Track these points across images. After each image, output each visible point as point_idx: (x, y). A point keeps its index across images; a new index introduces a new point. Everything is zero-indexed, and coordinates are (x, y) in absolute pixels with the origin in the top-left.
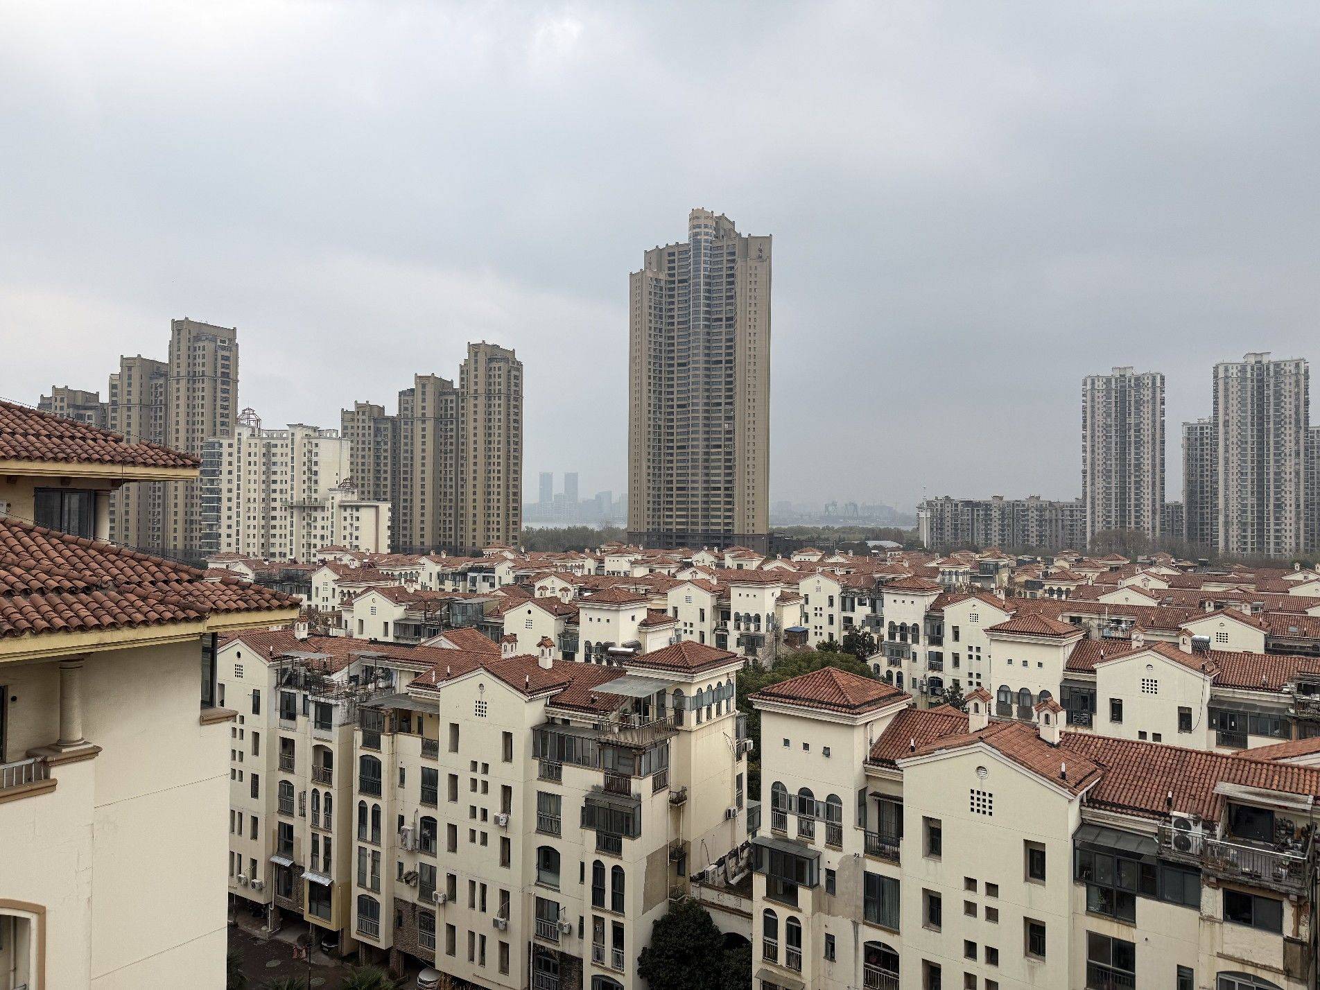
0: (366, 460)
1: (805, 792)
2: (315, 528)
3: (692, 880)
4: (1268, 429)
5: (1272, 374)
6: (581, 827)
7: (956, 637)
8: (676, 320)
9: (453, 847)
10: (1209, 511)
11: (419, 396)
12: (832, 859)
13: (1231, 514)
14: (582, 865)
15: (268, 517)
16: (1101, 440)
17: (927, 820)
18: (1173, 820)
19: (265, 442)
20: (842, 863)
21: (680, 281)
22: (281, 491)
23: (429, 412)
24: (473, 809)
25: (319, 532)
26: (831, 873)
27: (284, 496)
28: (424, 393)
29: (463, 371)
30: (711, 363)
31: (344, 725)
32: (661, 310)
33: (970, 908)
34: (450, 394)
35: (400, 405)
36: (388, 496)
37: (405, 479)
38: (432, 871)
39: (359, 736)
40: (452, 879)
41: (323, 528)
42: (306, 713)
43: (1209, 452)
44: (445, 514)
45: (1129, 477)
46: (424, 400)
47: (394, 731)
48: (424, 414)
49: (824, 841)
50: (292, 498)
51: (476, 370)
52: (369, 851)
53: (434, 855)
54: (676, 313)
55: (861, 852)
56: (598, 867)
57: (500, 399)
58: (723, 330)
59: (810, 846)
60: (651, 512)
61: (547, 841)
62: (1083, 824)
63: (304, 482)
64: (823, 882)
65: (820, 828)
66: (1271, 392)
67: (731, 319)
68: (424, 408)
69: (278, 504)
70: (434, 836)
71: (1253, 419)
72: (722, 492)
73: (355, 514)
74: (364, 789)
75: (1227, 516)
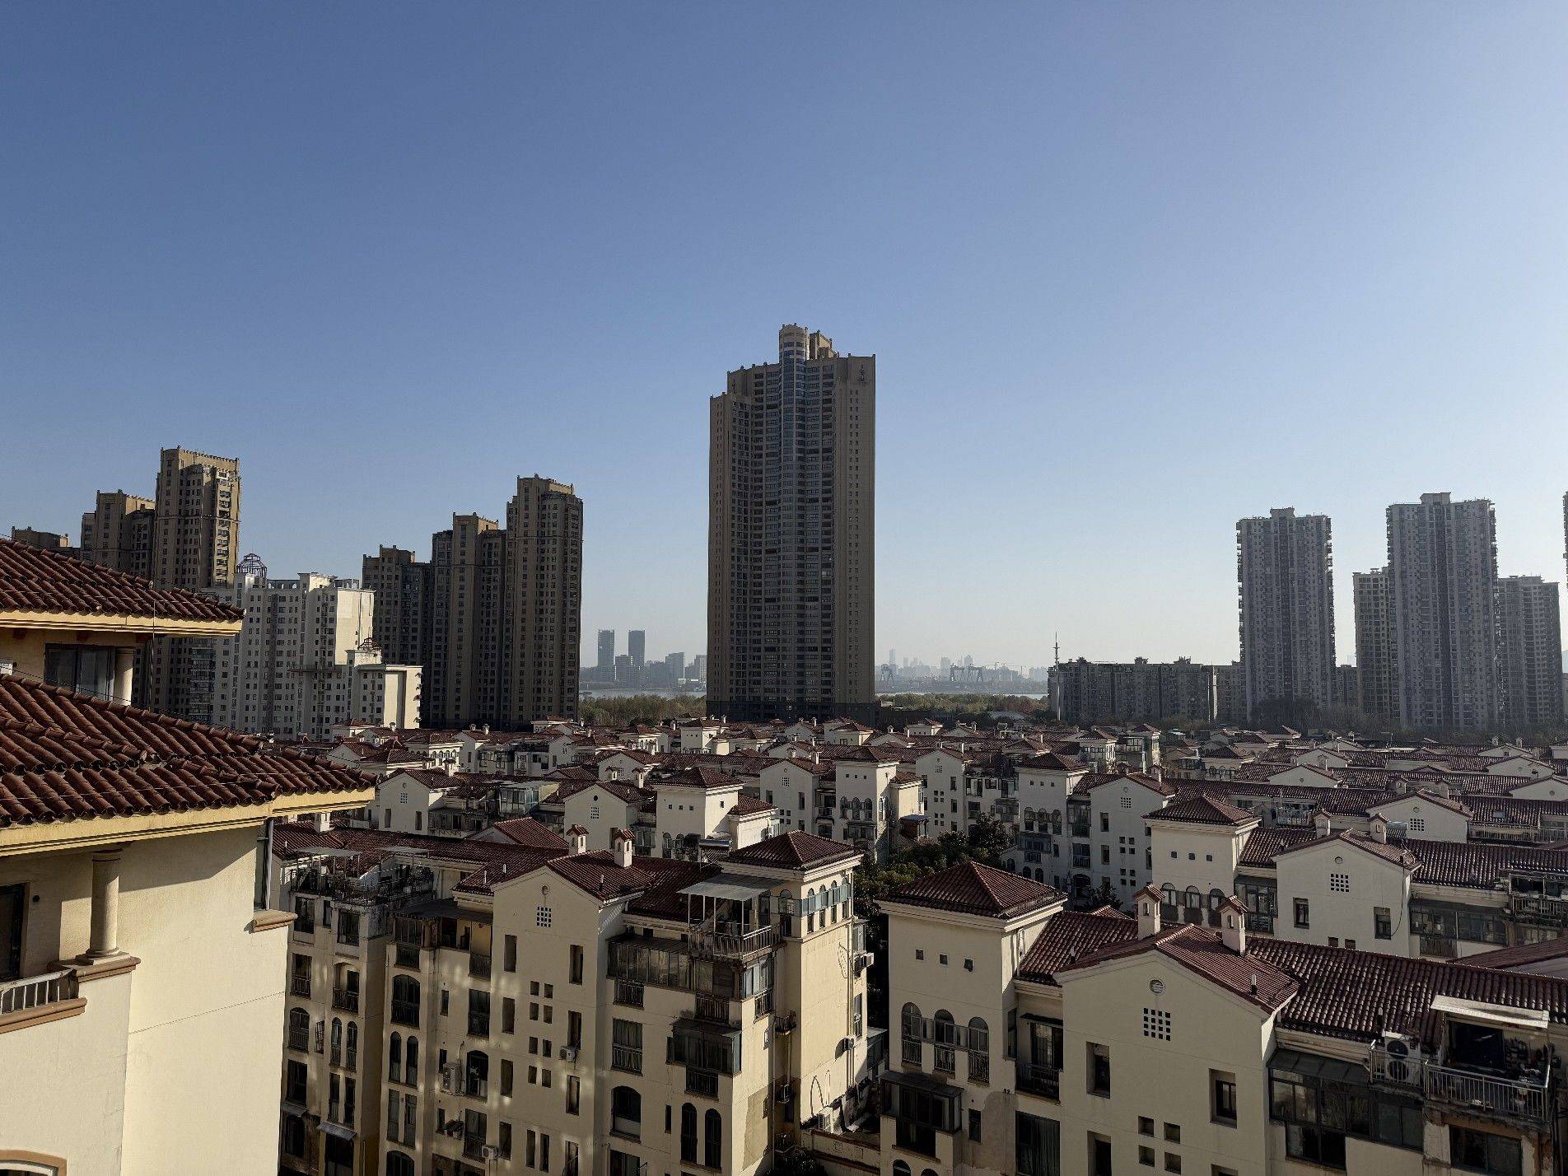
0: (392, 616)
1: (944, 1017)
2: (329, 698)
3: (803, 1127)
4: (1452, 582)
5: (1453, 516)
6: (668, 1062)
7: (1105, 827)
8: (764, 452)
9: (508, 1088)
10: (1387, 675)
11: (457, 541)
12: (977, 1097)
13: (1413, 680)
14: (669, 1109)
15: (271, 686)
16: (1259, 593)
17: (1092, 1046)
18: (1386, 1042)
19: (270, 594)
20: (990, 1100)
21: (769, 407)
22: (289, 653)
23: (470, 559)
24: (534, 1041)
25: (333, 703)
26: (975, 1116)
27: (291, 659)
28: (463, 537)
29: (512, 510)
30: (805, 501)
31: (374, 937)
32: (746, 439)
33: (1147, 1157)
34: (495, 536)
35: (434, 551)
36: (418, 658)
37: (438, 639)
38: (481, 1120)
39: (392, 951)
40: (506, 1129)
41: (338, 698)
42: (326, 924)
43: (1385, 607)
44: (486, 681)
45: (1294, 637)
46: (463, 545)
47: (434, 947)
48: (462, 561)
49: (966, 1075)
50: (301, 662)
51: (527, 508)
52: (402, 1096)
53: (484, 1099)
54: (764, 443)
55: (1012, 1086)
56: (689, 1112)
57: (555, 542)
58: (820, 463)
59: (950, 1082)
60: (734, 677)
61: (625, 1080)
62: (1278, 1050)
63: (317, 642)
64: (966, 1125)
65: (962, 1059)
66: (1453, 538)
67: (828, 450)
68: (463, 554)
69: (283, 670)
70: (484, 1076)
71: (1434, 569)
72: (819, 652)
73: (378, 681)
74: (396, 1019)
75: (1408, 681)
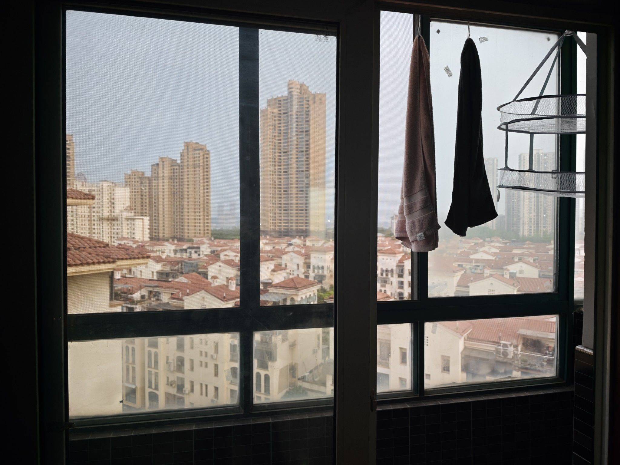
0: (137, 197)
2: (114, 229)
3: (299, 379)
8: (282, 132)
9: (192, 369)
11: (161, 166)
13: (525, 220)
15: (91, 224)
17: (401, 349)
18: (502, 345)
21: (284, 113)
22: (97, 212)
23: (167, 174)
24: (201, 352)
25: (116, 231)
27: (98, 214)
28: (163, 166)
29: (182, 155)
30: (299, 152)
32: (275, 127)
34: (175, 165)
35: (152, 171)
36: (147, 214)
37: (155, 206)
38: (182, 380)
40: (192, 383)
41: (117, 229)
44: (174, 222)
46: (163, 168)
48: (163, 176)
50: (102, 215)
51: (188, 154)
52: (153, 372)
53: (183, 373)
54: (282, 128)
56: (258, 375)
57: (199, 168)
58: (304, 136)
60: (271, 221)
61: (235, 365)
62: (465, 348)
63: (108, 207)
67: (307, 131)
68: (163, 172)
69: (95, 218)
70: (183, 365)
73: (133, 222)
74: (150, 345)
